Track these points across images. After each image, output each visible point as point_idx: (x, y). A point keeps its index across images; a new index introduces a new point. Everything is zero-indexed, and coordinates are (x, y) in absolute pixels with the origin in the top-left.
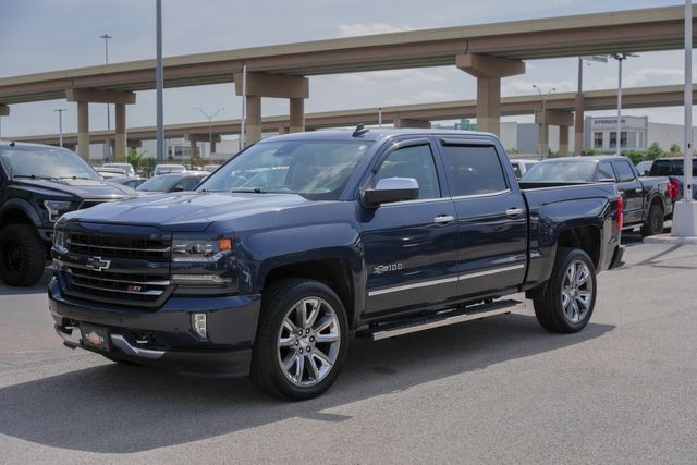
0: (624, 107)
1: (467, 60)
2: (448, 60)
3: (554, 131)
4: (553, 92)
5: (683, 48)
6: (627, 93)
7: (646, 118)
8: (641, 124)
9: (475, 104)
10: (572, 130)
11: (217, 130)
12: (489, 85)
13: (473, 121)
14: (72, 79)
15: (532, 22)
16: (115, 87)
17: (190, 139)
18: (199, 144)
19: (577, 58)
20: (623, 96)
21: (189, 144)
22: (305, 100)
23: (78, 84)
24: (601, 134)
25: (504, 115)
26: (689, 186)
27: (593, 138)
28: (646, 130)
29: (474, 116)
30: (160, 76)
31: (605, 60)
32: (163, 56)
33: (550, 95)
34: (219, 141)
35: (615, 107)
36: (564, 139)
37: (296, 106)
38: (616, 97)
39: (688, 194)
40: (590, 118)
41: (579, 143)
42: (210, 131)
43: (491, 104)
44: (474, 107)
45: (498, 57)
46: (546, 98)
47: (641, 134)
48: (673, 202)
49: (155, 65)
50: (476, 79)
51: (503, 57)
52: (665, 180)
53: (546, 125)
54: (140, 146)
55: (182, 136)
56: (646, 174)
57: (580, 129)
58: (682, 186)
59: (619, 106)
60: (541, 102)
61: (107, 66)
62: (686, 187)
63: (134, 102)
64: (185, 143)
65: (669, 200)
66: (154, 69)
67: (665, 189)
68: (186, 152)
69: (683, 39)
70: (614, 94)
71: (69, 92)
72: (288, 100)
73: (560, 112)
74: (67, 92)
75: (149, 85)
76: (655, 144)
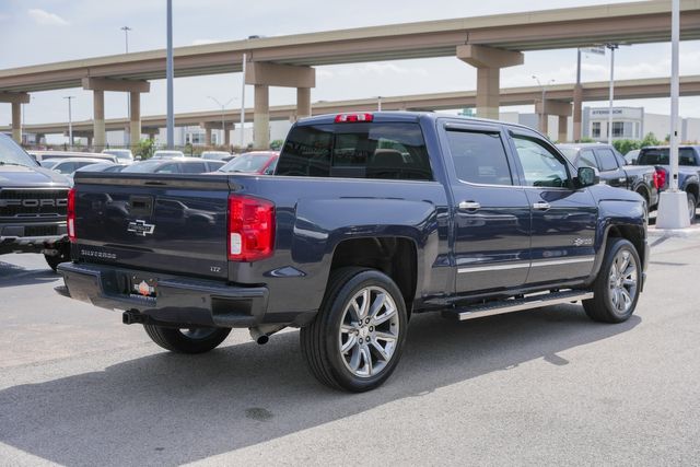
0: (616, 98)
1: (467, 51)
2: (448, 51)
3: (553, 120)
4: (552, 83)
5: (670, 40)
6: (619, 85)
7: (642, 109)
8: (637, 115)
9: (474, 94)
10: (570, 120)
11: (229, 119)
12: (488, 75)
13: (474, 111)
14: (88, 68)
15: (530, 14)
16: (129, 76)
17: (205, 127)
18: (214, 131)
19: (576, 49)
20: (615, 88)
21: (204, 131)
22: (312, 89)
23: (95, 73)
24: (599, 124)
25: (503, 104)
26: (675, 176)
27: (591, 127)
28: (642, 122)
29: (474, 106)
30: (170, 66)
31: (603, 53)
32: (174, 46)
33: (549, 86)
34: (233, 128)
35: (607, 98)
36: (563, 128)
37: (303, 94)
38: (608, 89)
39: (674, 184)
40: (588, 109)
41: (577, 131)
42: (223, 119)
43: (491, 94)
44: (474, 97)
45: (498, 48)
46: (545, 90)
47: (637, 124)
48: (659, 192)
49: (165, 56)
50: (476, 69)
51: (502, 49)
52: (650, 170)
53: (546, 115)
54: (158, 133)
55: (198, 124)
56: (634, 163)
57: (578, 119)
58: (668, 175)
59: (611, 97)
60: (540, 93)
61: (127, 55)
62: (671, 177)
63: (148, 91)
64: (201, 130)
65: (655, 190)
66: (164, 59)
67: (651, 179)
68: (203, 139)
69: (670, 31)
70: (606, 86)
71: (86, 81)
72: (296, 89)
73: (559, 102)
74: (83, 80)
75: (160, 74)
76: (651, 134)
